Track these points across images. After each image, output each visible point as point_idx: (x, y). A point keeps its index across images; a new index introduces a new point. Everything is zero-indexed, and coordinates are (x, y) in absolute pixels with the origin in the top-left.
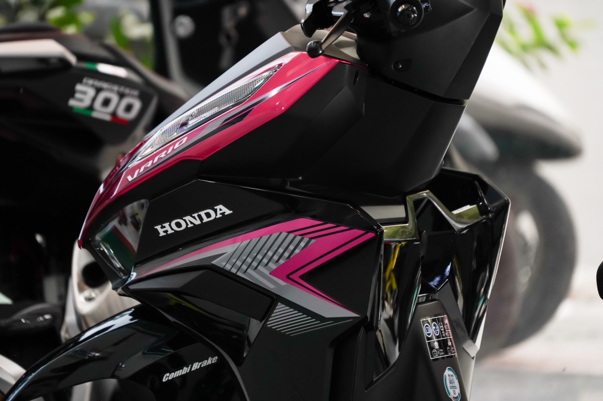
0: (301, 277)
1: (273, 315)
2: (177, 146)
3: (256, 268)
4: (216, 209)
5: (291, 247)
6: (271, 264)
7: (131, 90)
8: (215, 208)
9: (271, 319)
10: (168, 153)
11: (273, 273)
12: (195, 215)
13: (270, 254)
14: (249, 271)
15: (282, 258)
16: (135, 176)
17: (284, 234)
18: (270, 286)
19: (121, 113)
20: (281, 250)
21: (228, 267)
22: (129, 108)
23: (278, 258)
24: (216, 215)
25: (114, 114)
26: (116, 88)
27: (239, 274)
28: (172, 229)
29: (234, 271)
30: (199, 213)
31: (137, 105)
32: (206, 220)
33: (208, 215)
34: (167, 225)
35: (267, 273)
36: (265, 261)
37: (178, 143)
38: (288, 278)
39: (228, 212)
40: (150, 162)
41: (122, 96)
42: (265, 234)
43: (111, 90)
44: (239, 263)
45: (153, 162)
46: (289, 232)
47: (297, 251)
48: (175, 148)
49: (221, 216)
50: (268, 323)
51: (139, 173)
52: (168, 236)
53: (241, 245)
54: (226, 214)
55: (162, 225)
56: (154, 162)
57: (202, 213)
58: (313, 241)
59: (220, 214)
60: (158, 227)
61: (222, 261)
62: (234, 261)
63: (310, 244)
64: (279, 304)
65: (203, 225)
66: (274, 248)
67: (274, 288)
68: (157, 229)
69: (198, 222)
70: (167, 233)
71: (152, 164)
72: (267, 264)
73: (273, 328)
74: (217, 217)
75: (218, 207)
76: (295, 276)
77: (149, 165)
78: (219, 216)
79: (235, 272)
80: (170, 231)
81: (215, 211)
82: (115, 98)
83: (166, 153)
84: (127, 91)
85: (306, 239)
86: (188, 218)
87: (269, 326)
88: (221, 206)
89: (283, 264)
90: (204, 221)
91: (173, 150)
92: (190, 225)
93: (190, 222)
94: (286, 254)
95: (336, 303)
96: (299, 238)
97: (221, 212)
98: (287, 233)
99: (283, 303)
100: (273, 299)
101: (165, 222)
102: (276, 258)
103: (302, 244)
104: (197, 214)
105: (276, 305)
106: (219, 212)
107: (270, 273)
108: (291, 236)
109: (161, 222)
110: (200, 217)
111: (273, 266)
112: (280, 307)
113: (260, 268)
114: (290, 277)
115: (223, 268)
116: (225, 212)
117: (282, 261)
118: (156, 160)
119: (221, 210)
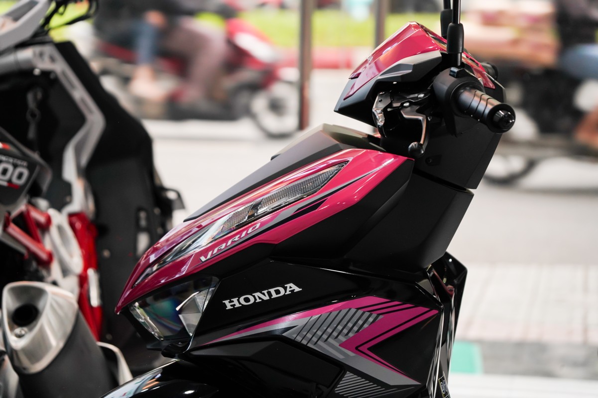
0: (369, 349)
1: (341, 382)
2: (250, 230)
3: (326, 340)
4: (287, 287)
5: (360, 322)
6: (340, 337)
7: (22, 162)
8: (285, 286)
9: (339, 386)
10: (242, 237)
11: (343, 345)
12: (265, 292)
13: (340, 328)
14: (320, 343)
15: (352, 331)
16: (209, 257)
17: (353, 310)
18: (339, 356)
19: (15, 180)
20: (350, 325)
21: (299, 339)
22: (20, 176)
23: (347, 331)
24: (286, 292)
25: (10, 181)
26: (11, 160)
27: (309, 345)
28: (240, 303)
29: (304, 342)
30: (269, 290)
31: (26, 173)
32: (274, 296)
33: (278, 292)
34: (235, 300)
35: (337, 344)
36: (335, 334)
37: (251, 228)
38: (357, 349)
39: (297, 289)
40: (224, 245)
41: (15, 166)
42: (334, 310)
43: (8, 162)
44: (309, 336)
45: (226, 245)
46: (358, 309)
47: (366, 326)
48: (248, 232)
49: (290, 293)
50: (336, 389)
51: (212, 254)
52: (234, 310)
53: (311, 319)
54: (295, 291)
55: (230, 300)
56: (228, 245)
57: (272, 291)
58: (381, 317)
59: (290, 291)
60: (227, 302)
61: (293, 333)
62: (305, 333)
63: (378, 319)
64: (348, 372)
65: (271, 300)
66: (344, 322)
67: (343, 359)
68: (224, 303)
69: (267, 298)
70: (234, 307)
71: (226, 246)
72: (337, 337)
73: (341, 394)
74: (286, 294)
75: (288, 286)
76: (364, 348)
77: (222, 248)
78: (288, 293)
79: (305, 344)
80: (237, 305)
81: (285, 289)
82: (10, 168)
83: (239, 237)
84: (19, 162)
85: (374, 315)
86: (257, 294)
87: (336, 392)
88: (291, 285)
89: (352, 337)
90: (272, 297)
91: (247, 234)
92: (258, 300)
93: (259, 297)
94: (356, 328)
95: (399, 372)
96: (367, 314)
97: (291, 289)
98: (356, 310)
99: (351, 372)
100: (341, 368)
101: (234, 297)
102: (345, 331)
103: (371, 320)
104: (267, 291)
105: (345, 373)
106: (288, 289)
107: (340, 345)
108: (360, 312)
109: (230, 298)
110: (270, 294)
111: (342, 339)
112: (349, 375)
113: (330, 340)
114: (359, 348)
115: (294, 340)
116: (294, 290)
117: (351, 335)
118: (230, 242)
119: (290, 287)
